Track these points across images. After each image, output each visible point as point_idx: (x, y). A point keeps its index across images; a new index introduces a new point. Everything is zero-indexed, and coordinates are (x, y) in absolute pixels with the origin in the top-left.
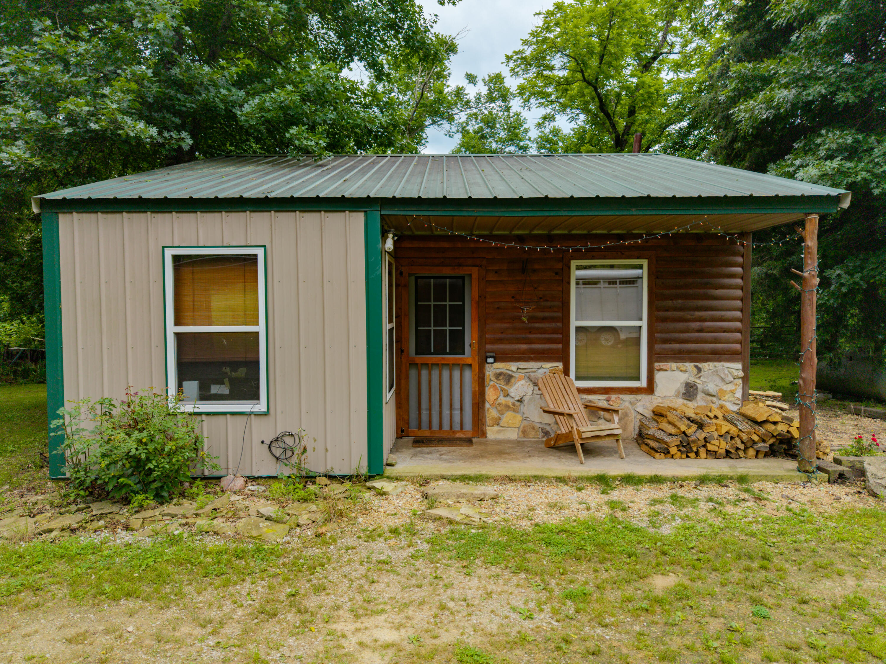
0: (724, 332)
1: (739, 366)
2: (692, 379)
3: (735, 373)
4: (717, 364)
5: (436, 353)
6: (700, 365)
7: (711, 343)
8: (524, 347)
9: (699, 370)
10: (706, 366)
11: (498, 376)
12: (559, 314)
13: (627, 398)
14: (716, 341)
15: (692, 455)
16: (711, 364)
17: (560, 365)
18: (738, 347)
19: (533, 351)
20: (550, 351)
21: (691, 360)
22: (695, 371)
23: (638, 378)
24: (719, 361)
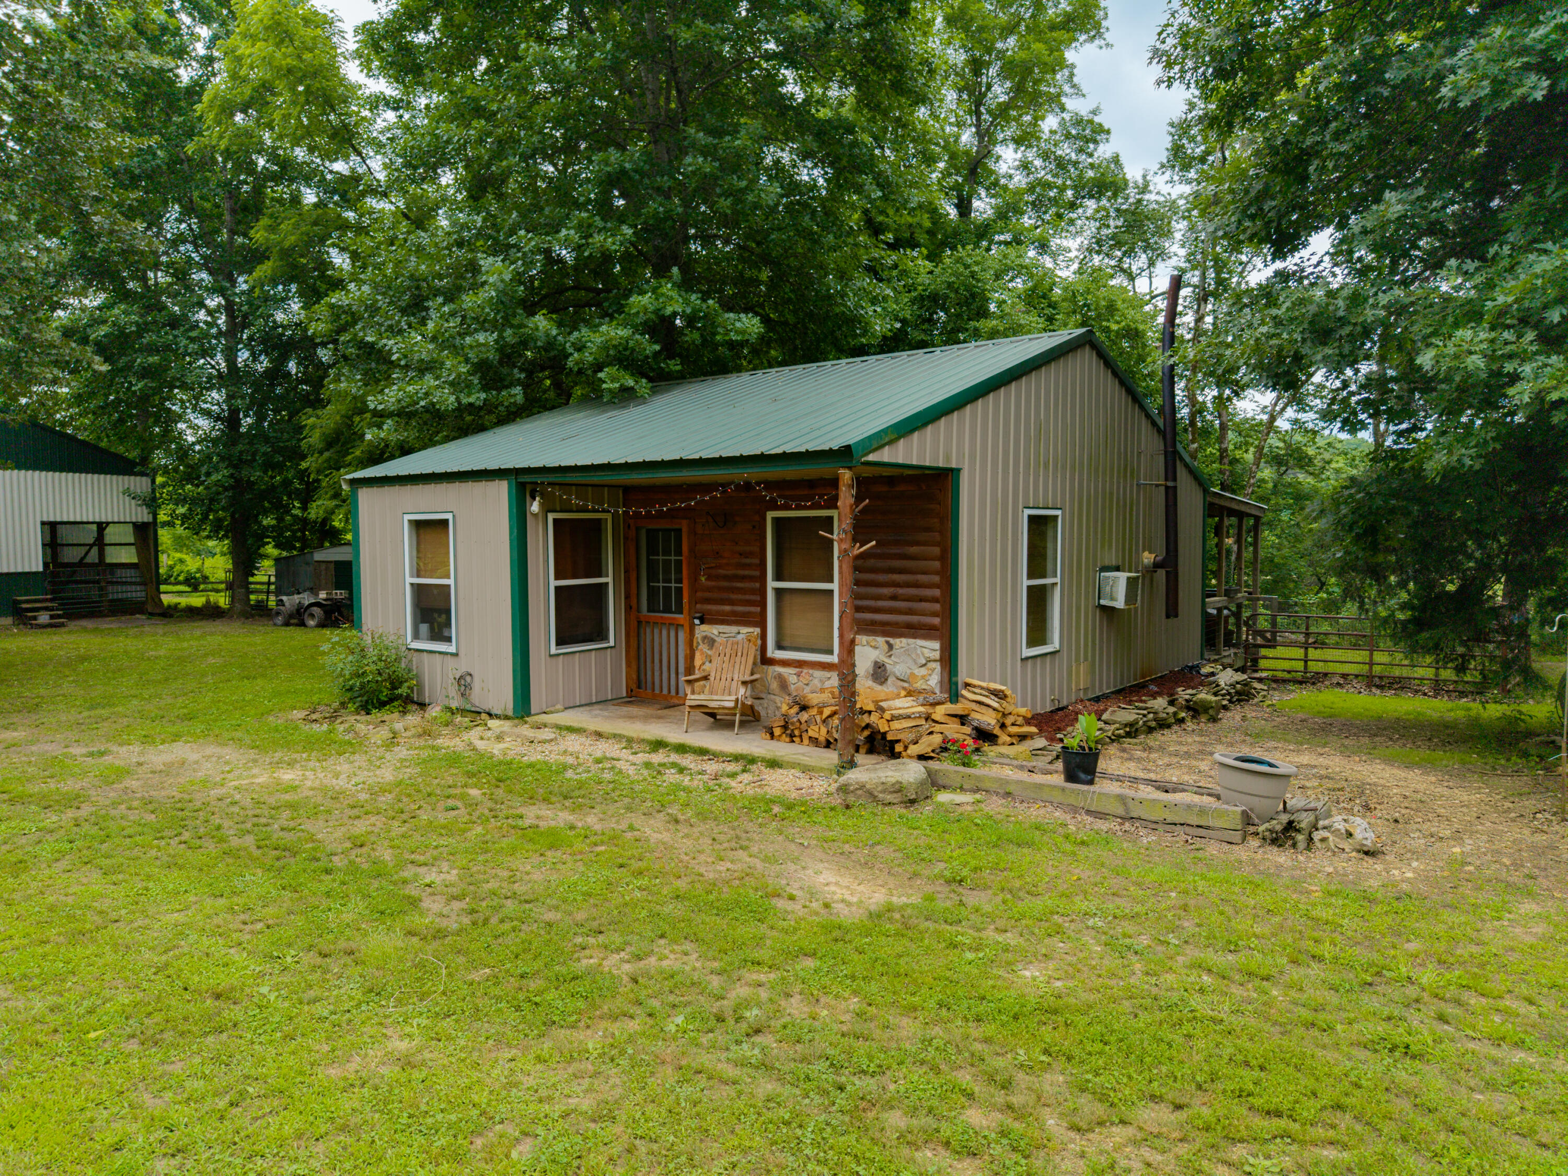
0: (921, 600)
1: (936, 645)
2: (883, 658)
3: (928, 653)
4: (911, 641)
5: (664, 611)
6: (891, 640)
7: (906, 614)
8: (727, 608)
9: (891, 647)
10: (898, 642)
11: (705, 638)
12: (757, 573)
13: (818, 674)
14: (910, 612)
15: (797, 739)
16: (904, 640)
17: (757, 631)
18: (936, 621)
19: (734, 613)
20: (748, 614)
21: (885, 634)
22: (886, 647)
23: (831, 652)
24: (915, 637)
